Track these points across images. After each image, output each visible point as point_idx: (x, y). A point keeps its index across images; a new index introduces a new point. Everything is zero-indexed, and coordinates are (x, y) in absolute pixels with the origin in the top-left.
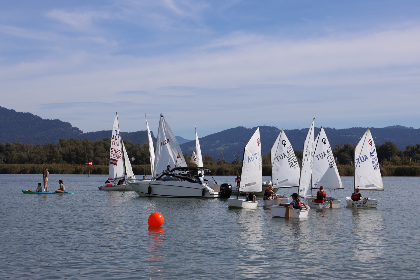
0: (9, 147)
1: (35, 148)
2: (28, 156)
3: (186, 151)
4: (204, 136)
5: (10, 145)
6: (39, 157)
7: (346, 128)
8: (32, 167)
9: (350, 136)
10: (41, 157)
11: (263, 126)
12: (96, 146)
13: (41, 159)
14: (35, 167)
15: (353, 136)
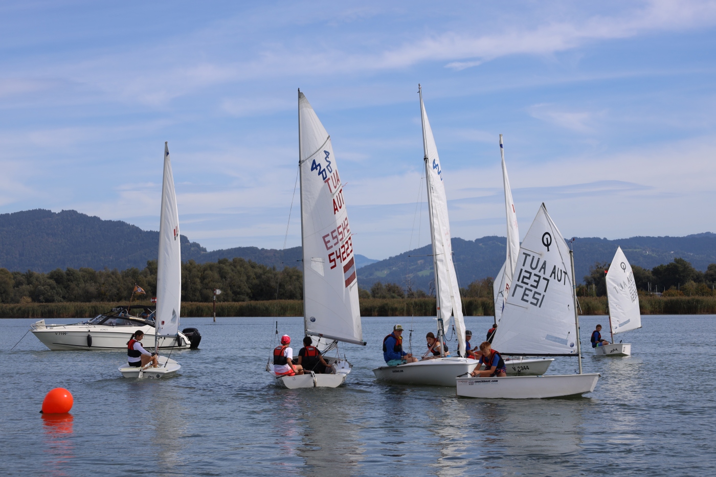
0: (72, 275)
1: (109, 277)
2: (97, 289)
3: (371, 277)
4: (398, 254)
5: (74, 273)
6: (115, 291)
7: (624, 238)
8: (93, 307)
9: (630, 250)
10: (118, 290)
11: (493, 236)
12: (206, 272)
13: (118, 294)
14: (97, 307)
15: (635, 250)
